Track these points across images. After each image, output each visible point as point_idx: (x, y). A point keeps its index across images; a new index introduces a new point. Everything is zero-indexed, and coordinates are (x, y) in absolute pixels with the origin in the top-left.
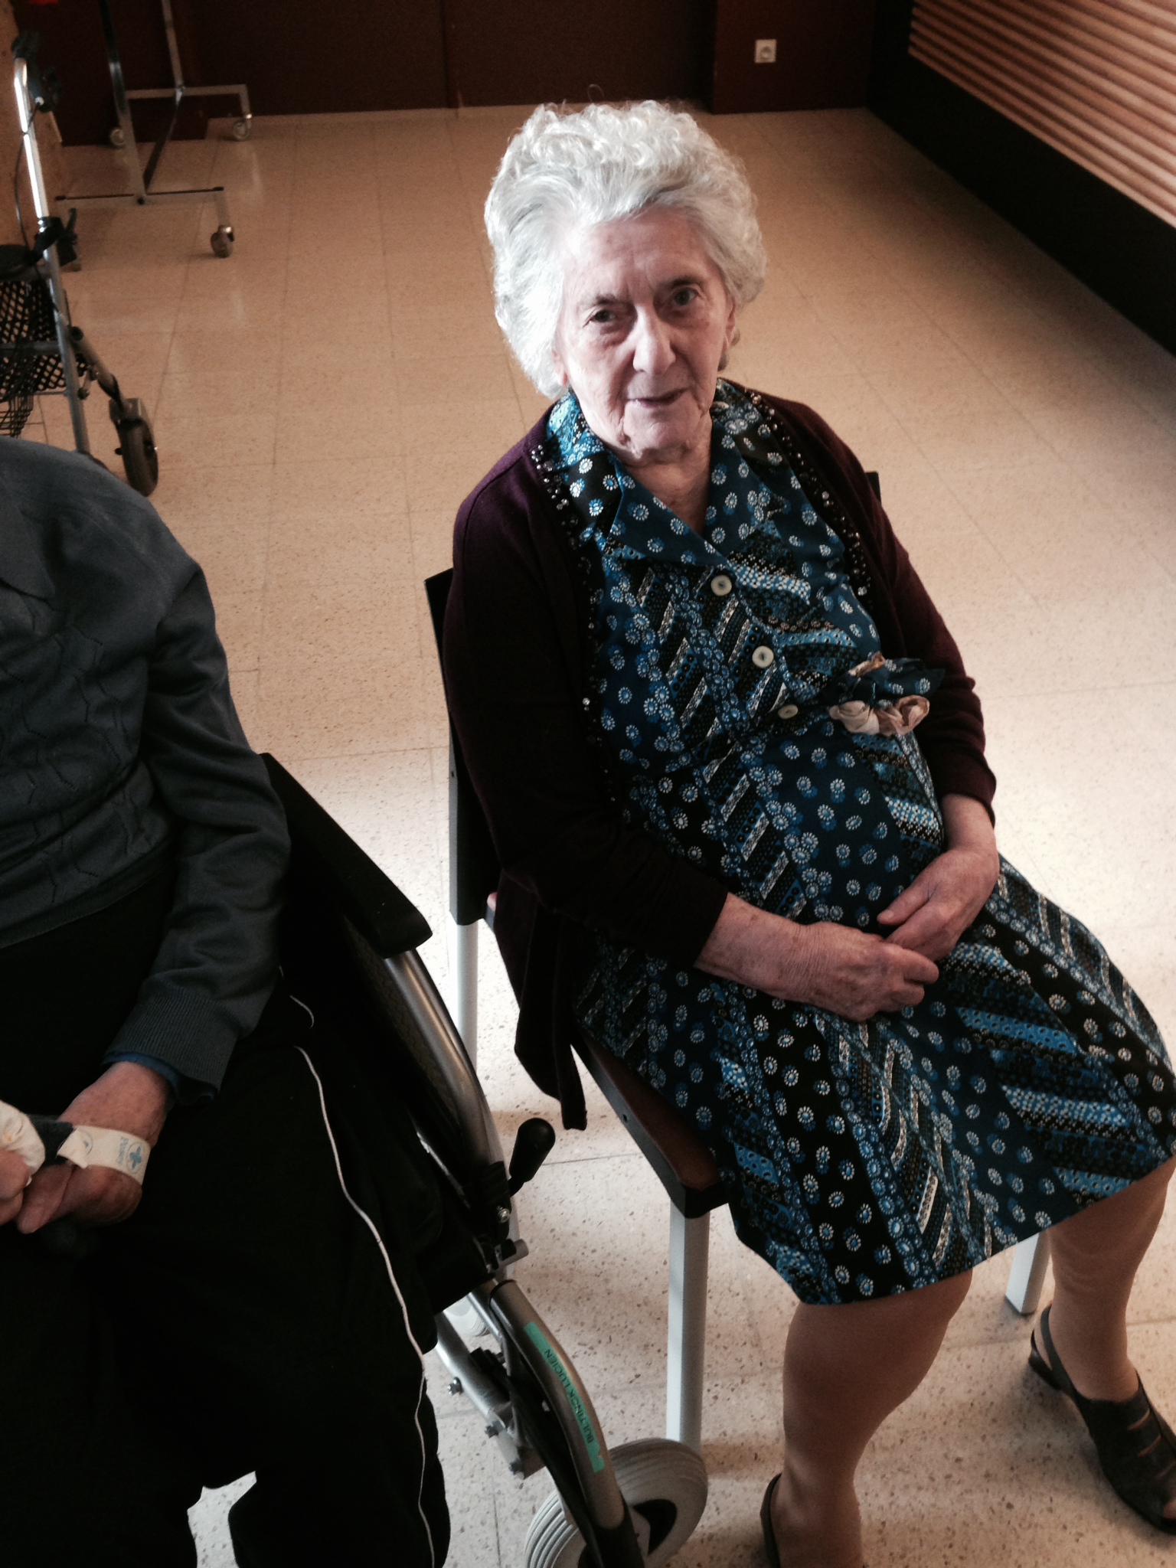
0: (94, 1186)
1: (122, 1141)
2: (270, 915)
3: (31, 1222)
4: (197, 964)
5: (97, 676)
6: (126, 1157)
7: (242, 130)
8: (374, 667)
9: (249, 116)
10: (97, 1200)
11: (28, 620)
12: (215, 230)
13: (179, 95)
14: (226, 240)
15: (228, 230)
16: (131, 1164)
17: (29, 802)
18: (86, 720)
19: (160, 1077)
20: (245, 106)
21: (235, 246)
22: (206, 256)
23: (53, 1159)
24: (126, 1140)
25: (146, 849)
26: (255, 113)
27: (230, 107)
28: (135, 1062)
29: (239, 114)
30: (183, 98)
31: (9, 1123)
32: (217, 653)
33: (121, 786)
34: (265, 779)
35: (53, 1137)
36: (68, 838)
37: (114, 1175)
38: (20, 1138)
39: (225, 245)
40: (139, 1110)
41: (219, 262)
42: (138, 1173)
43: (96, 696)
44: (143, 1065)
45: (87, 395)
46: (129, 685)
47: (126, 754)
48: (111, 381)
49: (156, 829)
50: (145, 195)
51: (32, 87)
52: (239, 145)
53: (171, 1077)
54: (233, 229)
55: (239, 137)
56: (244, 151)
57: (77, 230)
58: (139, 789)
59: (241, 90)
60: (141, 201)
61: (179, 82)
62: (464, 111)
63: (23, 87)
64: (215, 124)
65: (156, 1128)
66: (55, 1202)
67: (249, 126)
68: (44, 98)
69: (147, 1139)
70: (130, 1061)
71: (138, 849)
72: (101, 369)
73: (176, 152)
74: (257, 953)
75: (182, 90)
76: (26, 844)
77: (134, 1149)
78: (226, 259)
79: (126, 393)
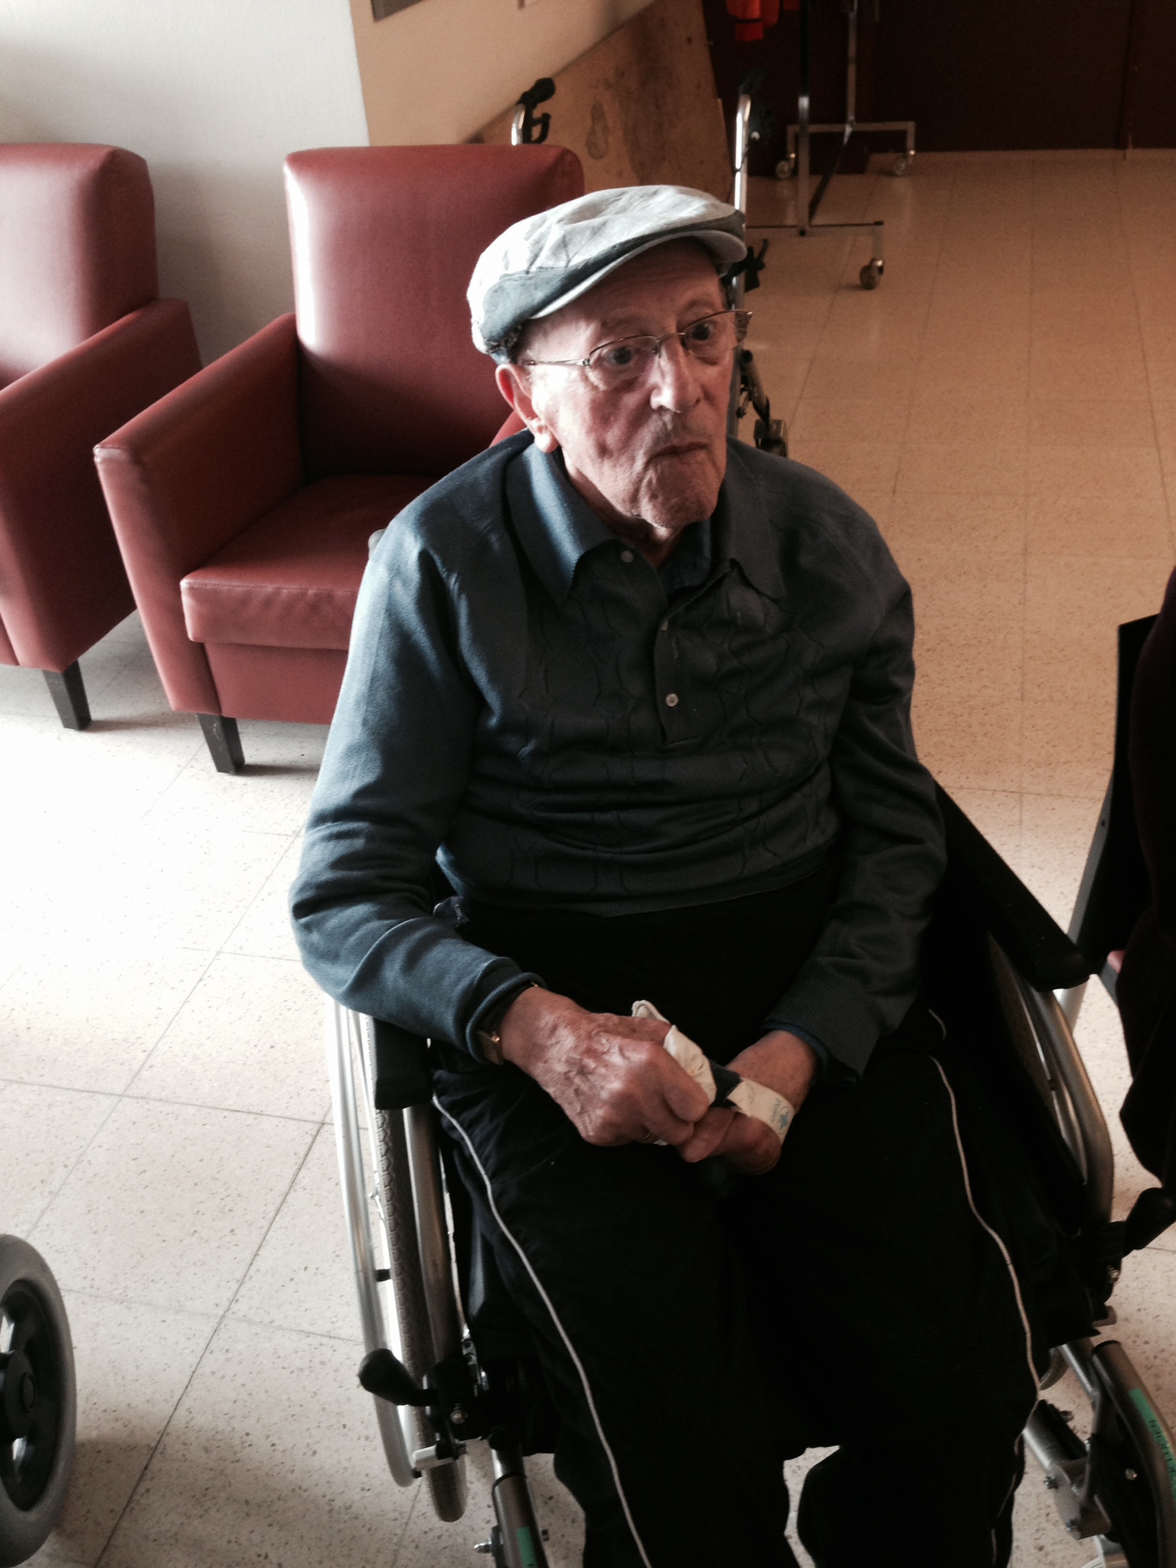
0: (750, 1135)
1: (777, 1102)
2: (920, 926)
3: (696, 1152)
4: (852, 956)
5: (813, 676)
6: (778, 1117)
7: (903, 166)
8: (971, 703)
9: (912, 152)
10: (749, 1148)
11: (760, 616)
12: (865, 262)
13: (848, 130)
14: (875, 273)
15: (880, 263)
16: (780, 1124)
17: (740, 780)
18: (797, 715)
19: (813, 1053)
20: (910, 141)
21: (883, 278)
22: (856, 288)
23: (722, 1102)
24: (780, 1101)
25: (821, 840)
26: (917, 149)
27: (896, 143)
28: (794, 1034)
29: (904, 150)
30: (853, 134)
31: (694, 1058)
32: (909, 670)
33: (809, 779)
34: (933, 796)
35: (726, 1082)
36: (763, 818)
37: (766, 1130)
38: (701, 1074)
39: (873, 278)
40: (792, 1078)
41: (866, 295)
42: (781, 1132)
43: (809, 694)
44: (801, 1038)
45: (744, 414)
46: (835, 689)
47: (823, 751)
48: (765, 402)
49: (830, 824)
50: (807, 227)
51: (751, 125)
52: (897, 180)
53: (824, 1055)
54: (884, 263)
55: (898, 172)
56: (901, 186)
57: (766, 259)
58: (820, 786)
59: (910, 127)
60: (802, 233)
61: (851, 117)
62: (1132, 153)
63: (743, 121)
64: (877, 159)
65: (802, 1098)
66: (717, 1141)
67: (910, 161)
68: (760, 134)
69: (794, 1106)
70: (789, 1031)
71: (816, 839)
72: (760, 391)
73: (842, 185)
74: (906, 960)
75: (852, 126)
76: (730, 817)
77: (784, 1112)
78: (873, 291)
79: (774, 415)
